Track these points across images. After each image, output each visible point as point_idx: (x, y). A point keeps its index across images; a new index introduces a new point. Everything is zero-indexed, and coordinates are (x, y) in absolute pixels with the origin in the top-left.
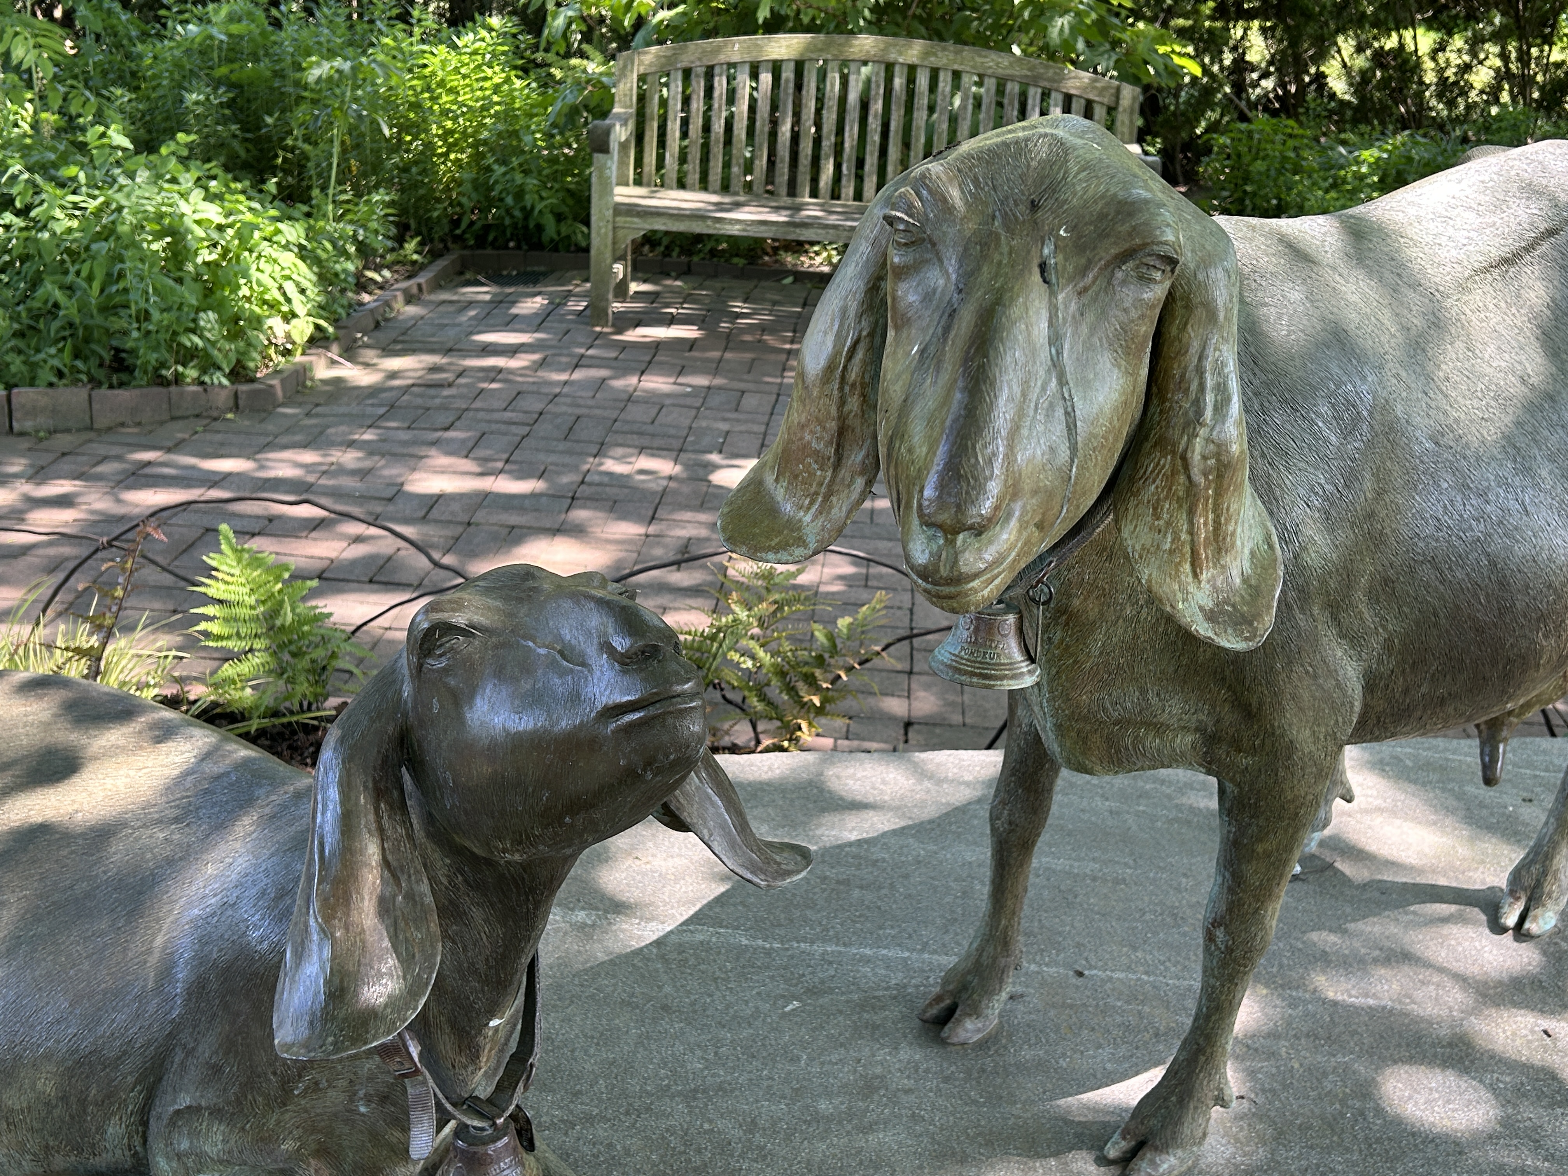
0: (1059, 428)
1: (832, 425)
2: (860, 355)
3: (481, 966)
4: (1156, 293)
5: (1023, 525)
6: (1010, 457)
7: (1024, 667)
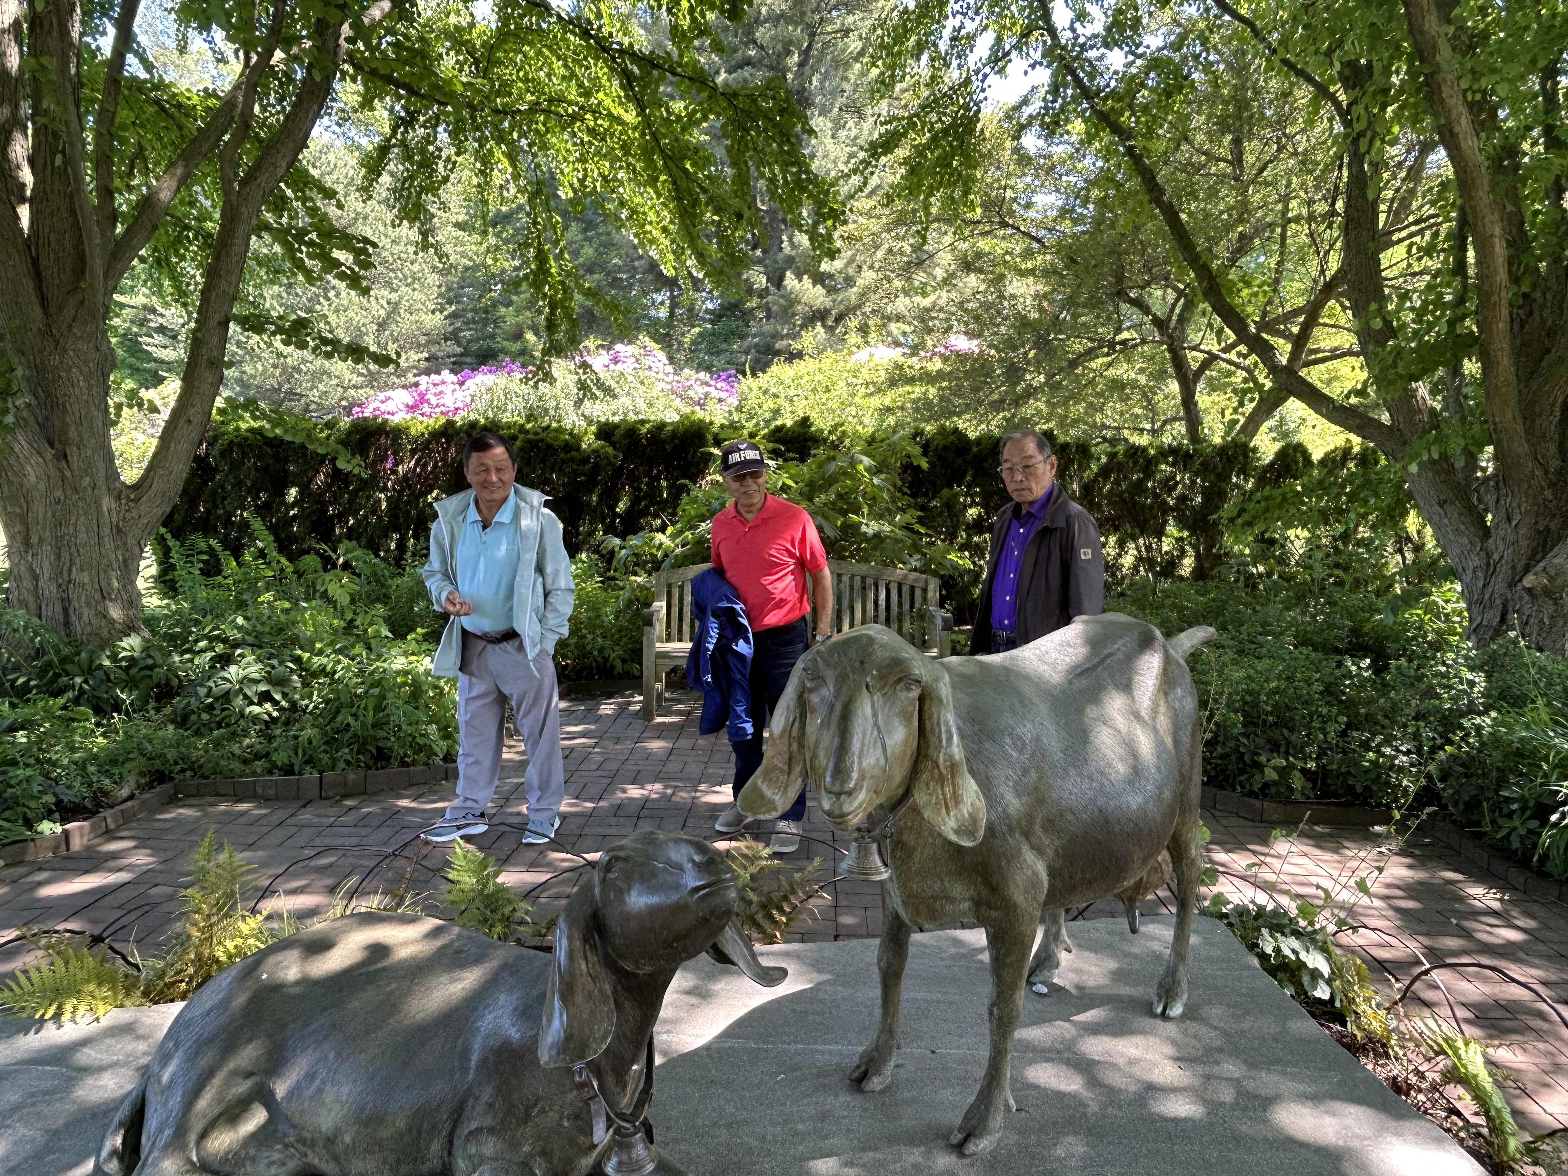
0: (879, 751)
1: (786, 756)
2: (797, 724)
3: (629, 1034)
4: (915, 693)
5: (868, 791)
6: (860, 763)
7: (883, 869)
